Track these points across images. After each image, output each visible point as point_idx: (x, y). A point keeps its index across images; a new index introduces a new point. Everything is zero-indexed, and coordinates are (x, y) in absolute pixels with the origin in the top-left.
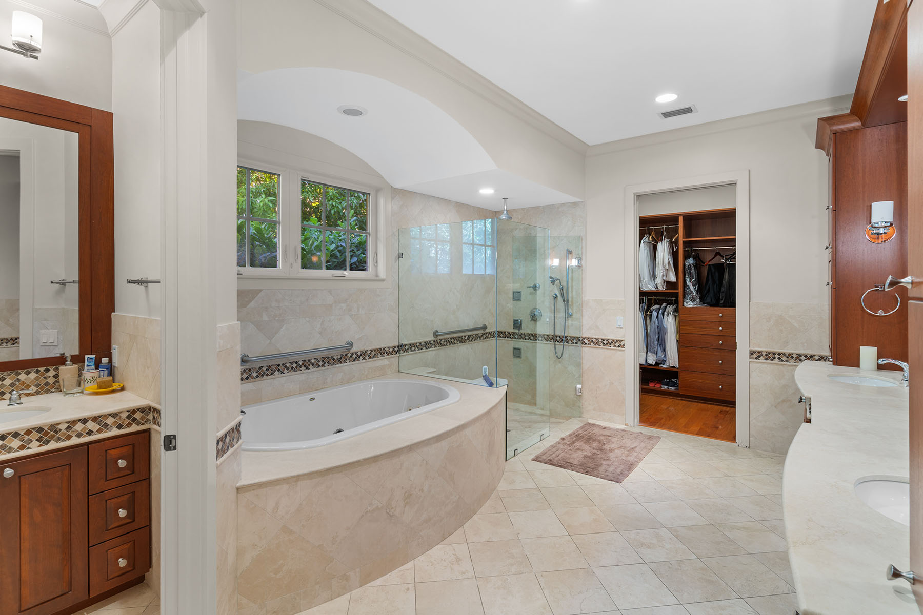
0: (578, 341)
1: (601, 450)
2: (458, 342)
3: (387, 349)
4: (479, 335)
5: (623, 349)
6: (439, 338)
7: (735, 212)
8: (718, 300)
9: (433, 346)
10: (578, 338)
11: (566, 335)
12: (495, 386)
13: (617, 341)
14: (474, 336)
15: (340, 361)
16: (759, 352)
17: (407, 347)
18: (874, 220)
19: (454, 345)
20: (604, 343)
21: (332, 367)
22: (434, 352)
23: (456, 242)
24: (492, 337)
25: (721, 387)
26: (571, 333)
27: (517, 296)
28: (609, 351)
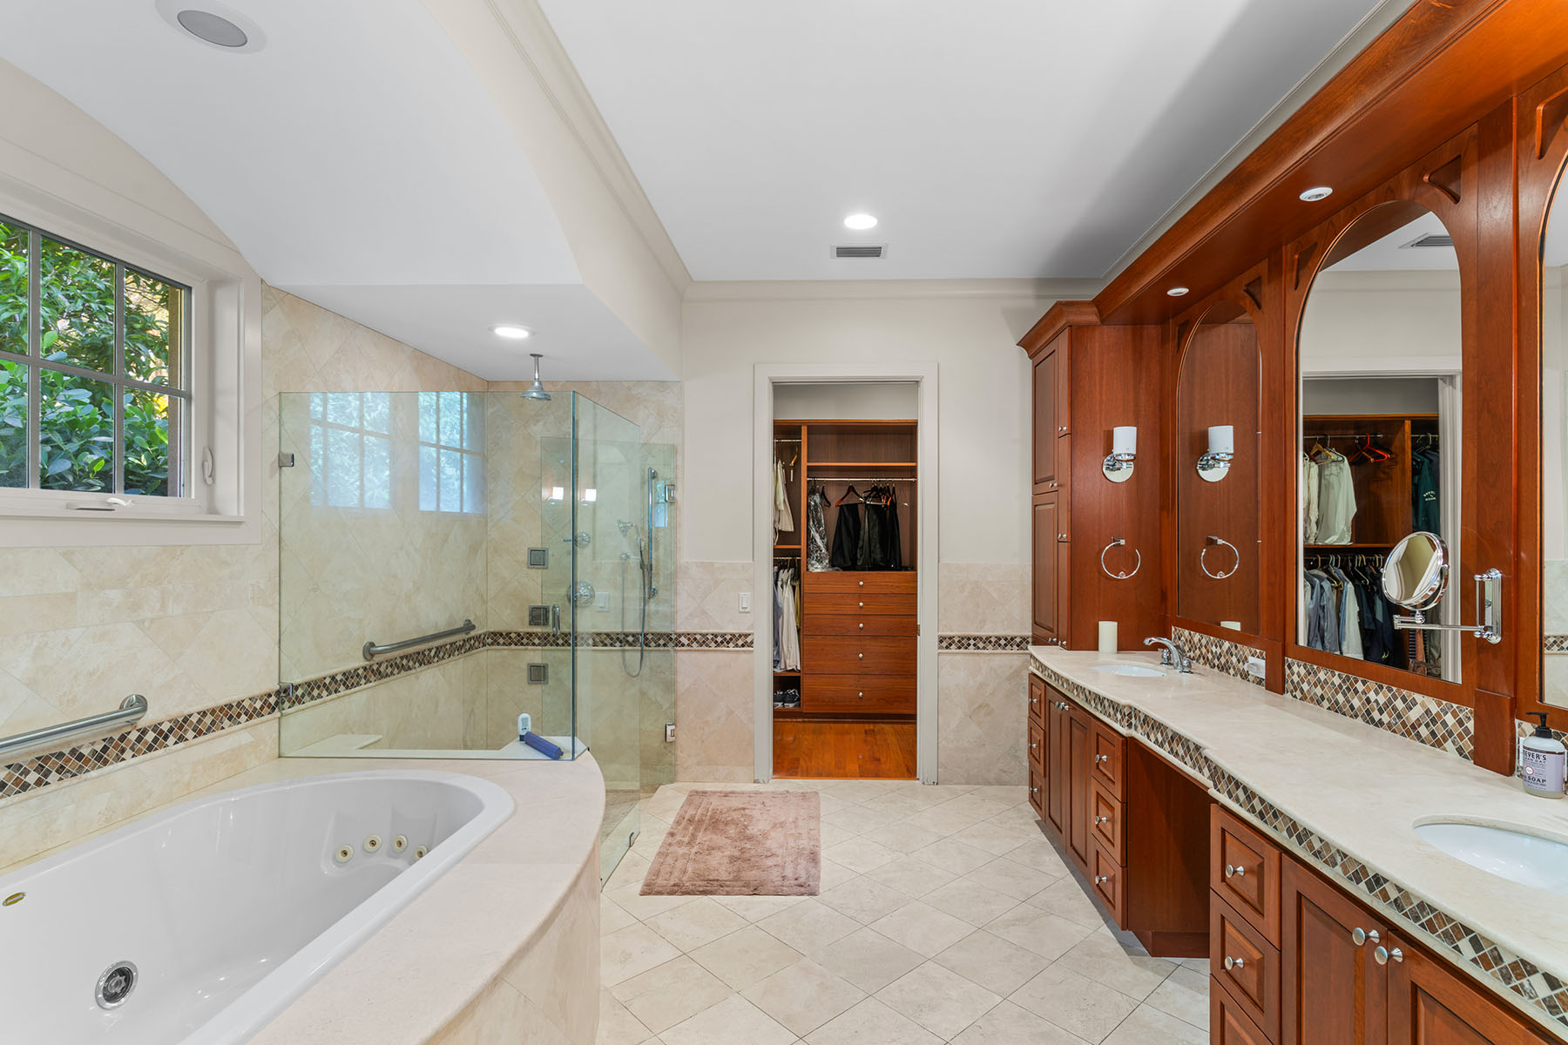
0: (669, 640)
1: (750, 838)
2: (417, 664)
3: (246, 704)
4: (458, 644)
5: (750, 649)
6: (377, 659)
7: (916, 426)
8: (854, 559)
9: (363, 681)
10: (668, 635)
11: (646, 631)
12: (568, 756)
13: (740, 636)
14: (448, 647)
15: (101, 758)
16: (950, 638)
17: (300, 692)
18: (1116, 451)
19: (409, 672)
20: (716, 642)
21: (75, 780)
22: (365, 694)
23: (403, 439)
24: (481, 645)
25: (861, 694)
26: (656, 626)
27: (538, 558)
28: (725, 655)
